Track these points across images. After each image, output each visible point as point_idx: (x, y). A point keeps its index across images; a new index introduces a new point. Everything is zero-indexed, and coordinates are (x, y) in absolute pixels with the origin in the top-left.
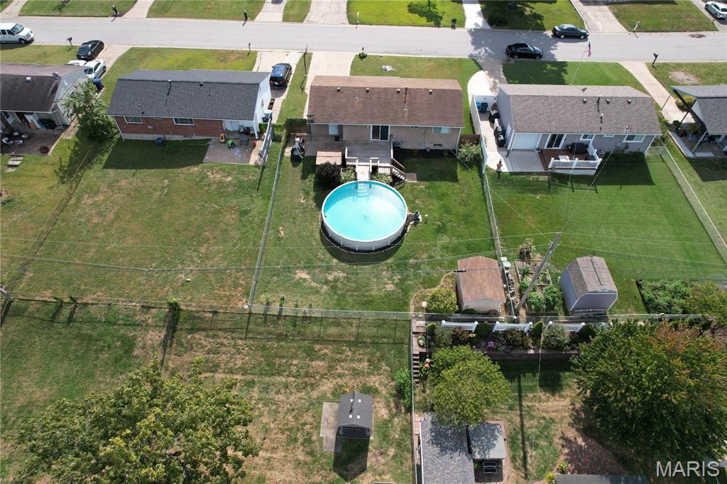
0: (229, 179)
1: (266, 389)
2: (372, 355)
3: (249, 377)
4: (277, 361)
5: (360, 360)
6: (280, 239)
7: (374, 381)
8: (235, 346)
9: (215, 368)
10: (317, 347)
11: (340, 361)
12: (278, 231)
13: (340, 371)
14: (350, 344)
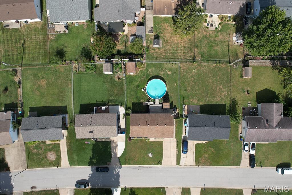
0: (191, 100)
1: (173, 50)
2: (153, 56)
3: (177, 52)
4: (172, 54)
5: (156, 55)
6: (176, 82)
7: (153, 51)
8: (181, 57)
9: (184, 53)
10: (164, 57)
11: (160, 55)
12: (176, 85)
13: (159, 53)
14: (158, 58)
